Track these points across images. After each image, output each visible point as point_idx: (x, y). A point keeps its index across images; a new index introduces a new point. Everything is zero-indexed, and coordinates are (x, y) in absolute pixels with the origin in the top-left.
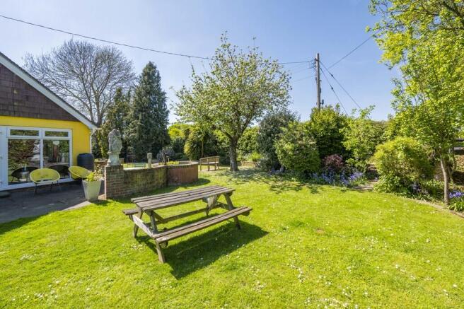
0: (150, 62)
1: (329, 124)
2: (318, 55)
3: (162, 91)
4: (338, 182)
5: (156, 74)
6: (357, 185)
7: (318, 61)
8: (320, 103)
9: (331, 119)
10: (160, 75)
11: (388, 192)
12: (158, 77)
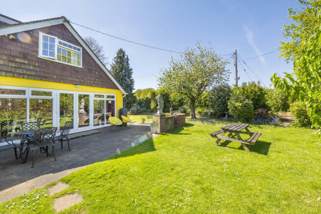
0: (121, 49)
1: (256, 92)
2: (236, 51)
3: (130, 68)
4: (268, 123)
5: (126, 57)
6: (278, 125)
7: (236, 54)
8: (237, 79)
9: (256, 89)
10: (129, 58)
11: (299, 127)
12: (127, 59)
